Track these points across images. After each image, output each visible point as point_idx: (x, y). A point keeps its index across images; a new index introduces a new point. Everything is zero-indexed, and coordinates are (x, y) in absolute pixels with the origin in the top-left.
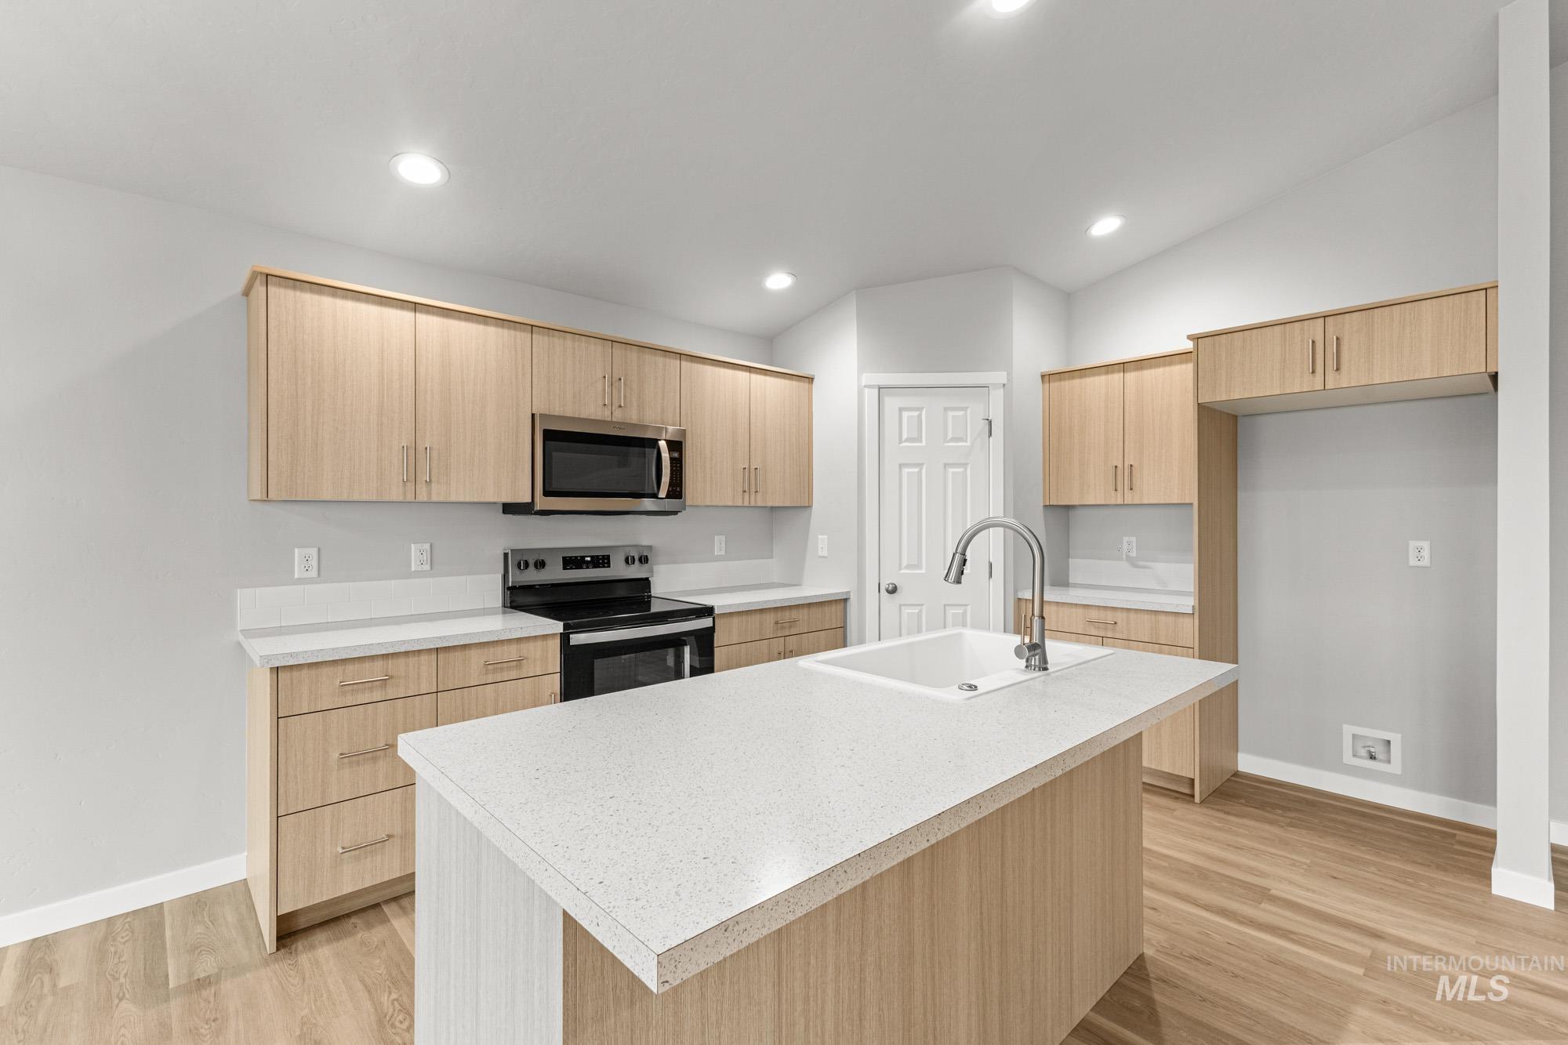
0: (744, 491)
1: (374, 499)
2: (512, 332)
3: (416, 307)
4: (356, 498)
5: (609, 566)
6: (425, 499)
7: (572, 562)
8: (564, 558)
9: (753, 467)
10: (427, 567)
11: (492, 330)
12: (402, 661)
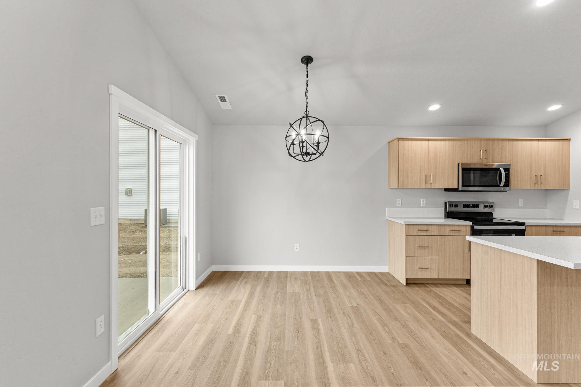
0: (535, 184)
1: (419, 188)
2: (453, 142)
3: (428, 140)
4: (415, 188)
5: (478, 208)
6: (430, 188)
7: (466, 206)
8: (464, 204)
9: (540, 175)
10: (425, 205)
11: (447, 142)
12: (430, 227)
